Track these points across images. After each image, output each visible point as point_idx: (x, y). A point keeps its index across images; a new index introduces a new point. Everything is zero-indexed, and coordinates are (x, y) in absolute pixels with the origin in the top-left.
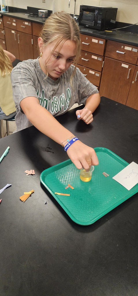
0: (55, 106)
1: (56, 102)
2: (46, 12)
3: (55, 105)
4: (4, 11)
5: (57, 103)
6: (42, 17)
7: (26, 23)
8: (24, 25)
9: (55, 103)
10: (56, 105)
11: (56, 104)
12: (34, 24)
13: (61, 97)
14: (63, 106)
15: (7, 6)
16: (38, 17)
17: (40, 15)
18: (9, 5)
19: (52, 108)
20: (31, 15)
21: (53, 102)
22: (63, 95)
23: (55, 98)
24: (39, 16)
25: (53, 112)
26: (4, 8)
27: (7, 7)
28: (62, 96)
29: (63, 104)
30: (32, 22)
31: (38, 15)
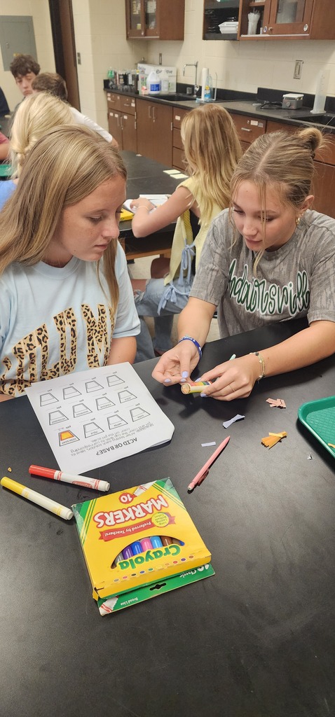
0: (271, 303)
1: (274, 296)
2: (300, 98)
3: (270, 300)
4: (207, 98)
5: (276, 298)
6: (288, 109)
7: (254, 123)
8: (249, 126)
9: (272, 296)
10: (273, 302)
11: (272, 299)
12: (270, 124)
13: (285, 288)
14: (286, 306)
15: (214, 87)
16: (281, 109)
17: (286, 104)
18: (219, 85)
19: (264, 305)
20: (267, 106)
21: (267, 294)
22: (291, 285)
23: (274, 288)
24: (283, 107)
25: (263, 312)
26: (208, 92)
27: (214, 89)
28: (288, 287)
29: (286, 303)
30: (267, 121)
31: (281, 105)
